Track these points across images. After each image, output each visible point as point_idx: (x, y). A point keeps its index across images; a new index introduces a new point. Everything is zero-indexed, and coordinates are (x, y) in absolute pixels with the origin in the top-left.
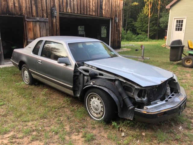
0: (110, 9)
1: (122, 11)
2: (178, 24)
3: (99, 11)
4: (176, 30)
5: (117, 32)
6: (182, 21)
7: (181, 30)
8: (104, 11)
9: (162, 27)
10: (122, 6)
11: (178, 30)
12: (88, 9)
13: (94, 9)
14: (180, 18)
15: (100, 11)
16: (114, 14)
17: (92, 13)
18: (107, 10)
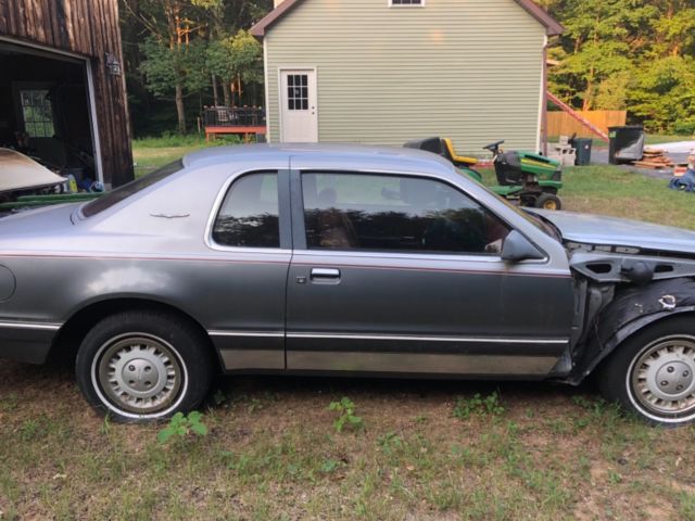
0: (87, 18)
1: (118, 29)
2: (294, 86)
3: (55, 20)
4: (291, 107)
5: (118, 117)
6: (305, 78)
7: (306, 107)
8: (70, 25)
9: (156, 94)
10: (116, 8)
11: (298, 108)
12: (21, 10)
13: (39, 13)
14: (297, 68)
15: (59, 25)
16: (100, 40)
17: (37, 33)
18: (79, 22)
